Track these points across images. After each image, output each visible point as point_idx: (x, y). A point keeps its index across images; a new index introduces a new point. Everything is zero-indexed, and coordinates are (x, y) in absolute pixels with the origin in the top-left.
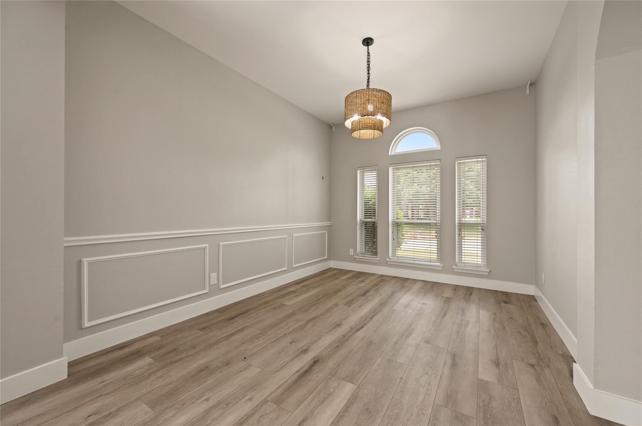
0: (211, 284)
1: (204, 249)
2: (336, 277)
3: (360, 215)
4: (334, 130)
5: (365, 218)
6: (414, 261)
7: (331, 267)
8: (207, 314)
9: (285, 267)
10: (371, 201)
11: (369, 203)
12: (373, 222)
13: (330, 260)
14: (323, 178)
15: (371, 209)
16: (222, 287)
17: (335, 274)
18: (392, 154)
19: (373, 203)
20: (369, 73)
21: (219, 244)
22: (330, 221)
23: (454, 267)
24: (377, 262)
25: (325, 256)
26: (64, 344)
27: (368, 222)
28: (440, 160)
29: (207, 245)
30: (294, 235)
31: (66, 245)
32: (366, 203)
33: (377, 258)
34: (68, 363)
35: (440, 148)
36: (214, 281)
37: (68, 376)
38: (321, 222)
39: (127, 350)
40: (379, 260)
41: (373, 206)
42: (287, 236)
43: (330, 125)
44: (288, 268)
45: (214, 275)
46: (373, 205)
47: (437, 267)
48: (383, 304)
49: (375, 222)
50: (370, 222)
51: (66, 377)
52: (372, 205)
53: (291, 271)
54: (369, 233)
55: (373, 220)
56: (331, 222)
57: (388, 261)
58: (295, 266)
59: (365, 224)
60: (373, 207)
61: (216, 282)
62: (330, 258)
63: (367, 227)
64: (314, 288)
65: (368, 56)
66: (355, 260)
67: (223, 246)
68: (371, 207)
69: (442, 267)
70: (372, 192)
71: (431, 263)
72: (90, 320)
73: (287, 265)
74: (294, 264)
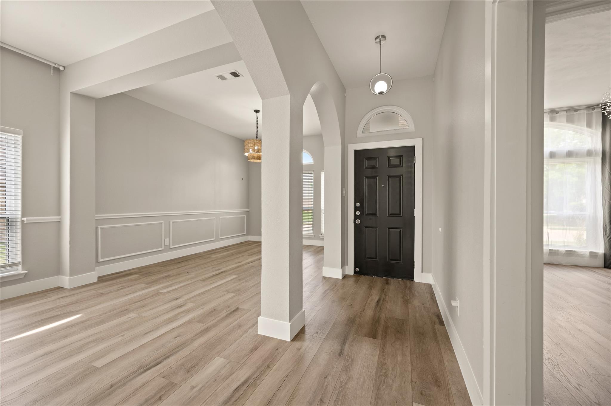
0: (165, 246)
1: (161, 224)
7: (249, 240)
8: (163, 262)
9: (214, 238)
13: (248, 235)
14: (242, 179)
16: (172, 247)
21: (170, 222)
22: (248, 209)
23: (321, 235)
25: (244, 232)
29: (163, 222)
30: (221, 217)
31: (96, 218)
34: (98, 276)
35: (314, 163)
36: (167, 243)
37: (98, 281)
38: (241, 209)
42: (215, 218)
44: (216, 239)
45: (167, 240)
53: (219, 241)
56: (249, 209)
58: (221, 238)
61: (168, 244)
62: (248, 234)
67: (173, 222)
69: (314, 236)
72: (102, 258)
73: (215, 237)
74: (221, 237)
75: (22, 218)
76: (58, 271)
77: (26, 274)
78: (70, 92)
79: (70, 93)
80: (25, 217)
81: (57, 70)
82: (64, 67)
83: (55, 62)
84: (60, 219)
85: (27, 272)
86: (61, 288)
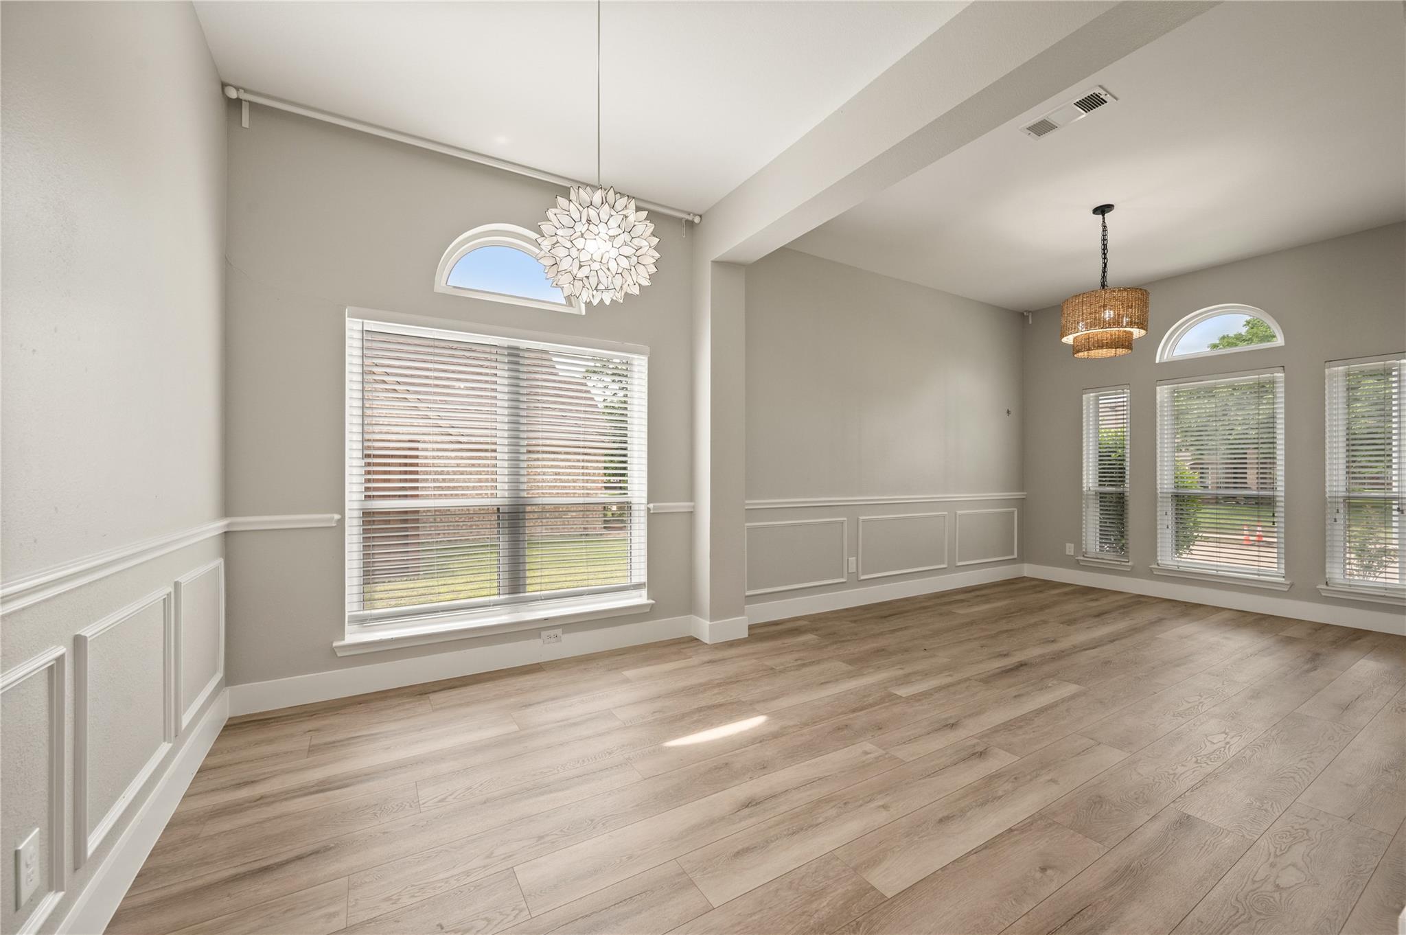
0: (850, 571)
1: (842, 523)
2: (1038, 589)
3: (1090, 479)
4: (1030, 322)
5: (1100, 485)
6: (1217, 571)
7: (1026, 575)
8: (847, 609)
9: (944, 563)
10: (1115, 452)
11: (1110, 456)
12: (1120, 494)
13: (1024, 563)
14: (1008, 412)
15: (1113, 468)
16: (862, 578)
17: (1035, 586)
18: (1163, 361)
19: (1119, 456)
20: (1105, 258)
21: (857, 519)
22: (1023, 491)
23: (1324, 587)
24: (1129, 570)
25: (1013, 554)
26: (746, 606)
27: (1109, 494)
28: (1283, 367)
29: (846, 519)
30: (958, 512)
31: (746, 508)
32: (1102, 457)
33: (1128, 562)
34: (749, 626)
35: (1283, 341)
36: (853, 569)
37: (749, 635)
38: (1000, 492)
39: (780, 627)
40: (1133, 567)
41: (1119, 462)
42: (946, 513)
43: (1023, 314)
44: (948, 564)
45: (852, 559)
46: (1120, 460)
47: (1279, 585)
48: (1134, 630)
49: (1123, 494)
50: (1112, 494)
51: (747, 636)
52: (1116, 460)
53: (954, 572)
54: (1109, 514)
55: (1120, 490)
56: (1025, 493)
57: (1154, 568)
58: (959, 564)
59: (1101, 498)
60: (1120, 464)
61: (855, 570)
62: (1022, 558)
63: (1104, 502)
64: (998, 599)
65: (1103, 231)
66: (1077, 565)
67: (864, 521)
68: (1114, 464)
69: (1288, 585)
70: (1116, 436)
71: (1261, 577)
73: (946, 562)
74: (959, 561)
75: (648, 503)
76: (690, 606)
77: (652, 605)
78: (712, 262)
79: (710, 263)
80: (651, 502)
81: (690, 224)
82: (701, 216)
83: (690, 210)
84: (694, 507)
85: (653, 602)
86: (696, 639)
